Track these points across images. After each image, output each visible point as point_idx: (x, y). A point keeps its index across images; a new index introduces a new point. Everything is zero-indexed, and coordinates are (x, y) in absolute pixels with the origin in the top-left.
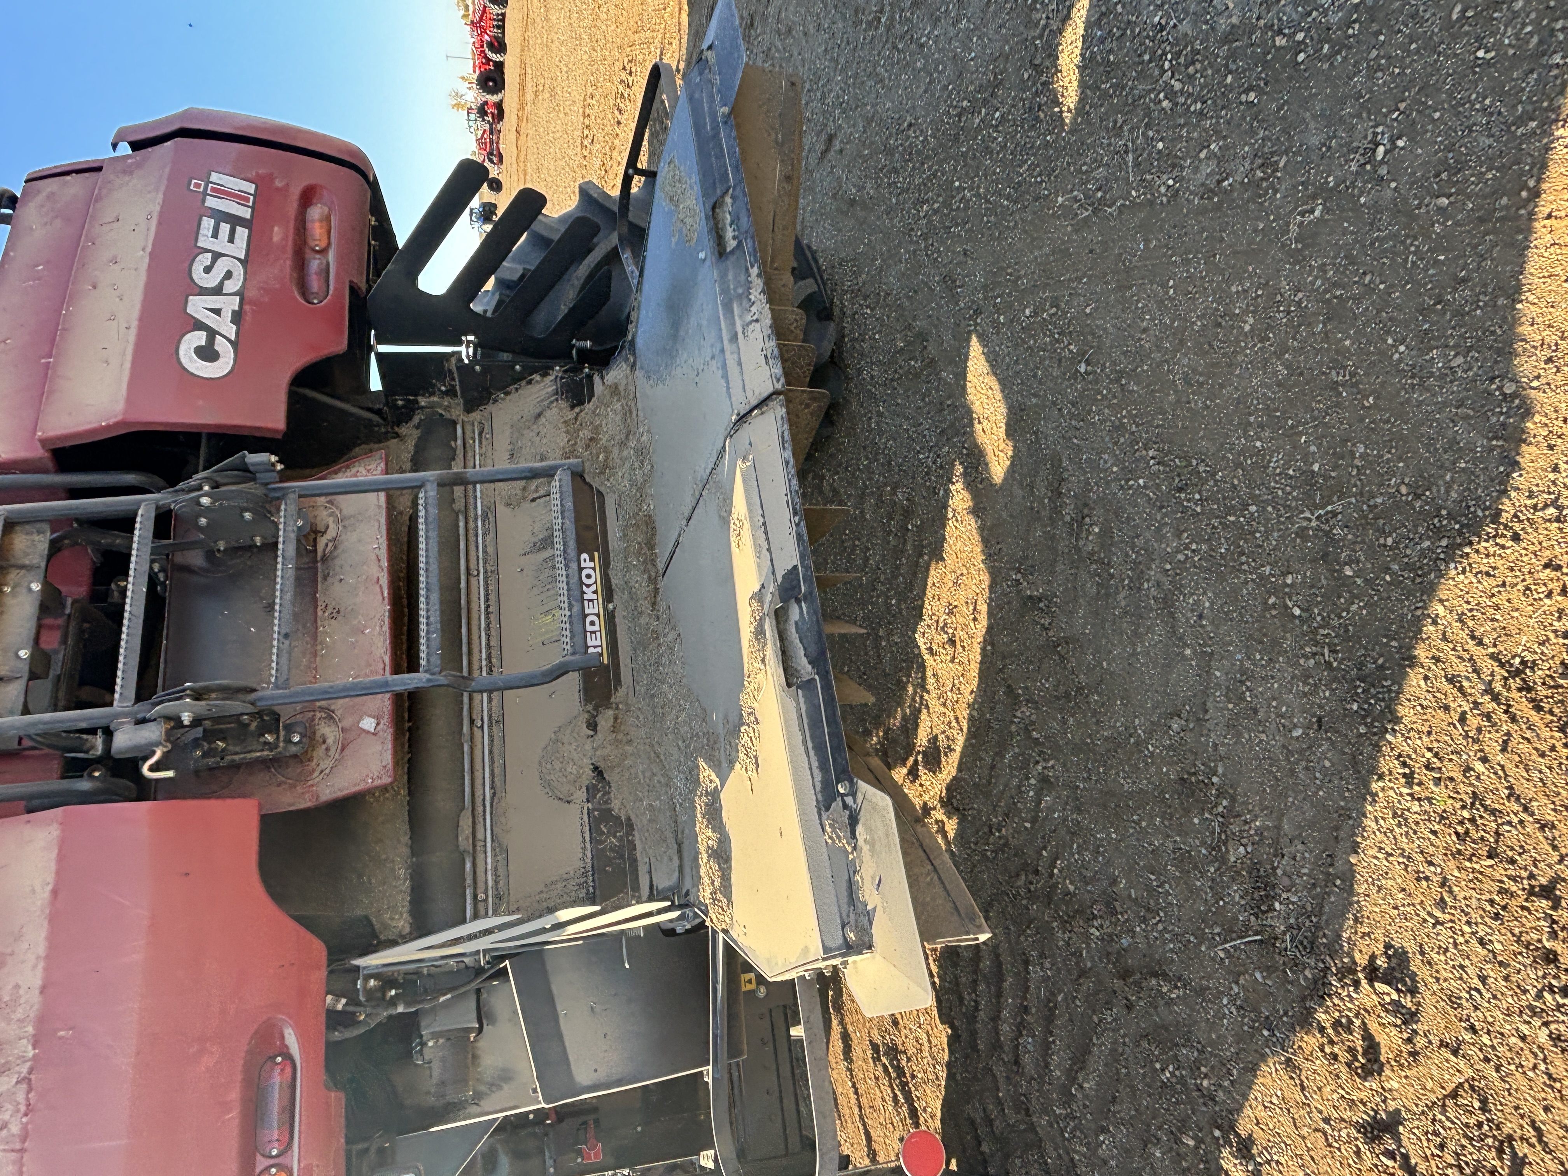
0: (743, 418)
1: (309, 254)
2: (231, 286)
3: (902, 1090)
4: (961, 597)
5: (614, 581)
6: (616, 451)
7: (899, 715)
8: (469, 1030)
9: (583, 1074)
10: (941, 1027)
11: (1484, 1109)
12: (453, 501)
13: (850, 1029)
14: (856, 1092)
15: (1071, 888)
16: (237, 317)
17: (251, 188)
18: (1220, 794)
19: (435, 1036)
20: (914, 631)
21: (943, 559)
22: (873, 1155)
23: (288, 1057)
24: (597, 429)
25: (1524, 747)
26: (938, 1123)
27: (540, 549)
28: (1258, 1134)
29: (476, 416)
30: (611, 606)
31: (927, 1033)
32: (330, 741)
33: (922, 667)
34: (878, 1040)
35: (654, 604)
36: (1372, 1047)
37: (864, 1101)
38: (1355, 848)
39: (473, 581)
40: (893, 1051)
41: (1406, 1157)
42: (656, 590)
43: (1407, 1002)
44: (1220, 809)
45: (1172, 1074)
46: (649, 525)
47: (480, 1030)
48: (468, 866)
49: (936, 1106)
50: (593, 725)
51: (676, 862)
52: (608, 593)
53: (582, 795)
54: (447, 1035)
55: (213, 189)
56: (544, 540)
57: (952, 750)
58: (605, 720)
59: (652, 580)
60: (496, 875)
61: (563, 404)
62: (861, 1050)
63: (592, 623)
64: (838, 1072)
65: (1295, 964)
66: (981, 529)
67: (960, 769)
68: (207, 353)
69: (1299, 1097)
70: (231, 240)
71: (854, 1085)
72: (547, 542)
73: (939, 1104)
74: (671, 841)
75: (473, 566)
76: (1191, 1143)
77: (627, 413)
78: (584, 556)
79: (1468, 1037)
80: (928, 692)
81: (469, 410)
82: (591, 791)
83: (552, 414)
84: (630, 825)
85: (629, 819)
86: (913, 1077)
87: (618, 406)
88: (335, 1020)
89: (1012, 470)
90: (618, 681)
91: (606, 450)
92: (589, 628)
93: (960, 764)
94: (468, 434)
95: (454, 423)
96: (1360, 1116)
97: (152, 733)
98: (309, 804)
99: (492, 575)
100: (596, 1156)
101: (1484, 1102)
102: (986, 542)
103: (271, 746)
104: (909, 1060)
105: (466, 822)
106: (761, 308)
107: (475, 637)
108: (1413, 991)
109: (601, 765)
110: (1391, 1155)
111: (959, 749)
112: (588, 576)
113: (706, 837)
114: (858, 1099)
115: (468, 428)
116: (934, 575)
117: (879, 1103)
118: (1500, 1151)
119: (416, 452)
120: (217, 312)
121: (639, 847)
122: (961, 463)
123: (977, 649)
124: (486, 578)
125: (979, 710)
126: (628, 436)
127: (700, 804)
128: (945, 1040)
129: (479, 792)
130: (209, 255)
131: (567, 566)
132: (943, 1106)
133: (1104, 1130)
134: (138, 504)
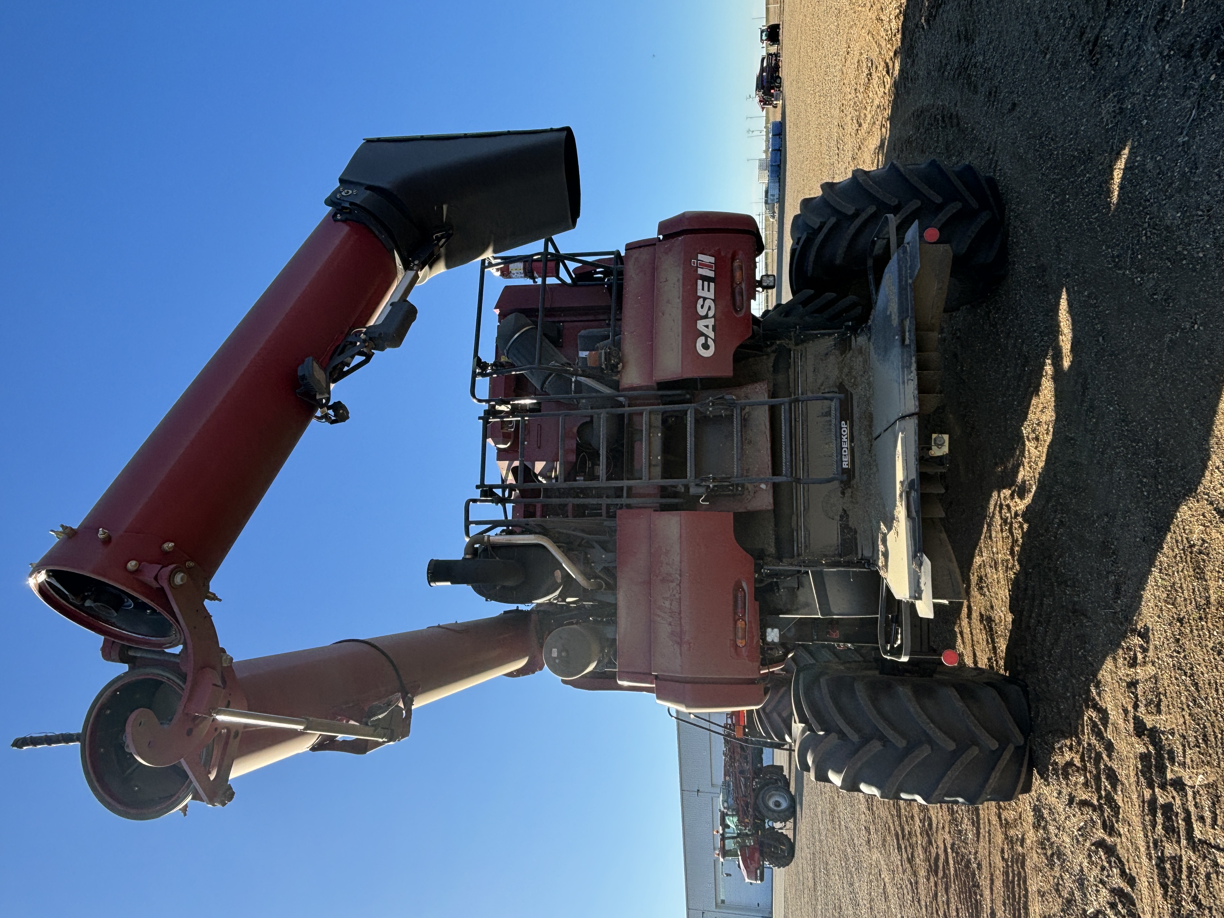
0: (903, 418)
1: (735, 285)
2: (711, 314)
3: (991, 638)
4: (1044, 418)
5: (855, 434)
6: (859, 378)
7: (1011, 462)
8: (794, 588)
9: (834, 609)
10: (1010, 614)
11: (1156, 683)
12: (789, 387)
13: (972, 605)
14: (971, 634)
15: (1063, 571)
16: (714, 329)
17: (712, 260)
18: (1113, 553)
19: (784, 588)
20: (1022, 425)
21: (1039, 395)
22: (975, 662)
23: (743, 590)
24: (851, 368)
25: (1186, 573)
26: (1004, 654)
27: (825, 416)
28: (1102, 680)
29: (799, 347)
30: (853, 444)
31: (1004, 615)
32: (750, 489)
33: (1024, 444)
34: (983, 612)
35: (870, 451)
36: (1135, 657)
37: (975, 639)
38: (1144, 589)
39: (797, 423)
40: (990, 620)
41: (1137, 695)
42: (872, 445)
43: (1145, 645)
44: (1112, 559)
45: (1082, 653)
46: (870, 418)
47: (798, 588)
48: (795, 534)
49: (1004, 647)
50: (843, 493)
51: (871, 550)
52: (852, 440)
53: (838, 518)
54: (787, 588)
55: (700, 264)
56: (826, 412)
57: (1031, 492)
58: (848, 492)
59: (870, 441)
60: (805, 538)
61: (837, 352)
62: (975, 615)
63: (845, 451)
64: (965, 622)
65: (1122, 624)
66: (1056, 389)
67: (1033, 500)
68: (706, 346)
69: (1114, 669)
70: (709, 291)
71: (971, 631)
72: (828, 414)
73: (1005, 647)
74: (870, 541)
75: (797, 416)
76: (1083, 679)
77: (865, 361)
78: (843, 422)
79: (1156, 660)
80: (1025, 458)
81: (797, 344)
82: (841, 516)
83: (832, 358)
84: (856, 532)
85: (855, 529)
86: (997, 633)
87: (861, 359)
88: (756, 581)
89: (1070, 367)
90: (854, 475)
91: (855, 378)
92: (843, 453)
93: (1033, 497)
94: (796, 356)
95: (790, 350)
96: (1128, 680)
97: (701, 490)
98: (743, 511)
99: (805, 421)
100: (836, 635)
101: (1156, 681)
102: (1056, 396)
103: (732, 490)
104: (996, 625)
105: (794, 518)
106: (914, 375)
107: (798, 447)
108: (1148, 642)
109: (846, 509)
110: (1133, 693)
111: (1033, 492)
112: (844, 431)
113: (881, 548)
114: (972, 637)
115: (796, 352)
116: (1034, 401)
117: (981, 641)
118: (1156, 697)
119: (774, 363)
120: (707, 327)
121: (858, 539)
122: (1053, 350)
123: (1046, 447)
124: (802, 423)
125: (1043, 477)
126: (864, 373)
127: (880, 536)
128: (1011, 620)
129: (799, 508)
130: (702, 299)
131: (836, 440)
132: (1007, 647)
133: (1059, 669)
134: (689, 408)
